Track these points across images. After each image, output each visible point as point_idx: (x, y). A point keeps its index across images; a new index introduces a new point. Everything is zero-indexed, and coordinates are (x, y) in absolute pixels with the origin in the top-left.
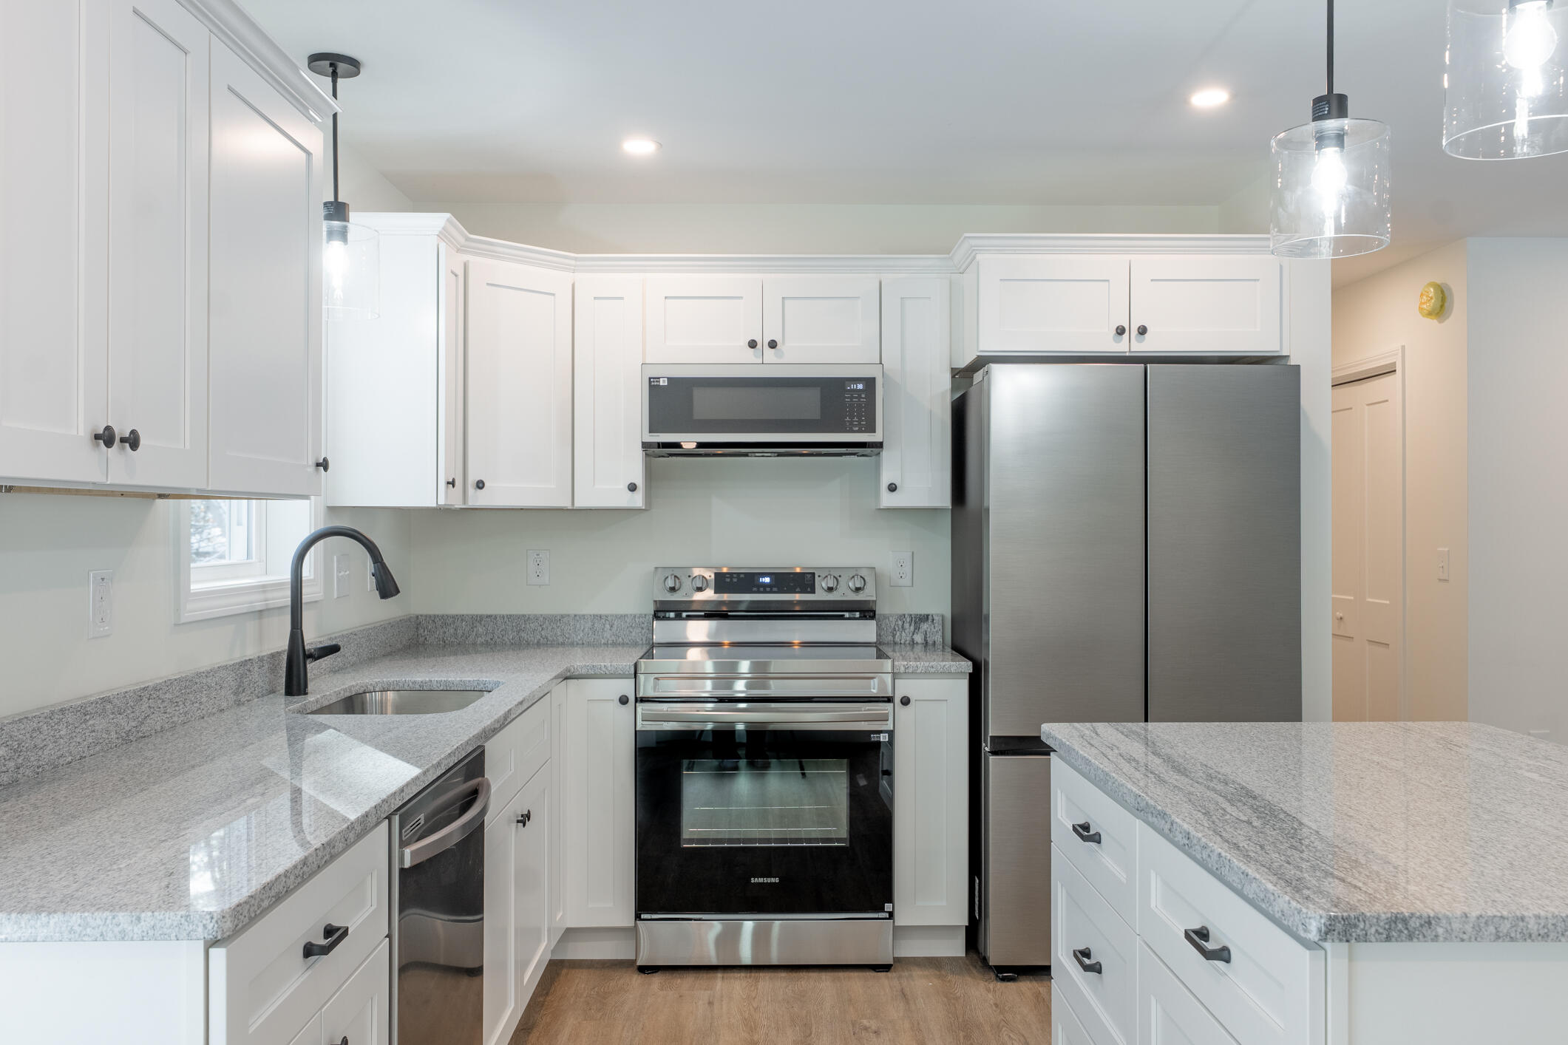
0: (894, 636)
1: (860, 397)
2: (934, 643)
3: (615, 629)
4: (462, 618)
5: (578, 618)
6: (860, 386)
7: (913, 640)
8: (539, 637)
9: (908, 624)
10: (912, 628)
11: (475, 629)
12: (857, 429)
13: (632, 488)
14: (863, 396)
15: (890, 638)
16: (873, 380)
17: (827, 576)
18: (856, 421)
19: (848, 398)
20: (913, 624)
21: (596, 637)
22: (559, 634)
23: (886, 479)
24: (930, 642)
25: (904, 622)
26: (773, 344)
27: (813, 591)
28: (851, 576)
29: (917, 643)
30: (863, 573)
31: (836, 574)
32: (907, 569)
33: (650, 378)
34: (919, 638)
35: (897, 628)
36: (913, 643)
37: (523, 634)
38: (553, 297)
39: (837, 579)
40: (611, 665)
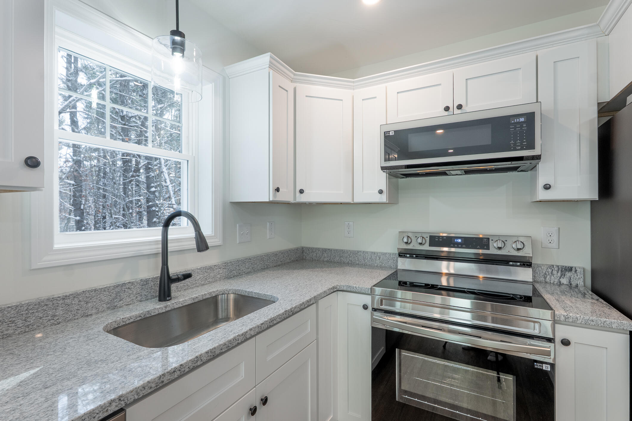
0: (545, 278)
1: (522, 126)
2: (577, 286)
3: (381, 259)
4: (318, 249)
5: (364, 253)
6: (522, 120)
7: (560, 282)
8: (348, 260)
9: (556, 272)
10: (559, 274)
11: (323, 255)
12: (519, 148)
13: (381, 192)
14: (525, 125)
15: (542, 279)
16: (533, 113)
17: (497, 241)
18: (519, 143)
19: (512, 128)
20: (560, 272)
21: (372, 262)
22: (357, 260)
23: (541, 181)
24: (574, 284)
25: (553, 270)
26: (460, 107)
27: (488, 248)
28: (514, 241)
29: (563, 284)
30: (521, 239)
31: (504, 240)
32: (555, 238)
33: (385, 132)
34: (564, 281)
35: (547, 274)
36: (560, 284)
37: (342, 259)
38: (342, 101)
39: (504, 242)
40: (359, 287)
